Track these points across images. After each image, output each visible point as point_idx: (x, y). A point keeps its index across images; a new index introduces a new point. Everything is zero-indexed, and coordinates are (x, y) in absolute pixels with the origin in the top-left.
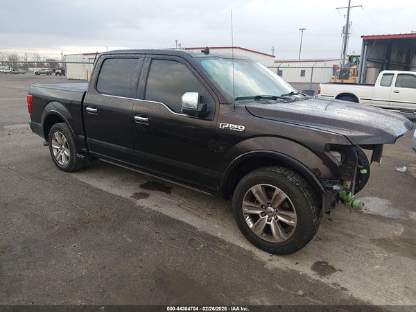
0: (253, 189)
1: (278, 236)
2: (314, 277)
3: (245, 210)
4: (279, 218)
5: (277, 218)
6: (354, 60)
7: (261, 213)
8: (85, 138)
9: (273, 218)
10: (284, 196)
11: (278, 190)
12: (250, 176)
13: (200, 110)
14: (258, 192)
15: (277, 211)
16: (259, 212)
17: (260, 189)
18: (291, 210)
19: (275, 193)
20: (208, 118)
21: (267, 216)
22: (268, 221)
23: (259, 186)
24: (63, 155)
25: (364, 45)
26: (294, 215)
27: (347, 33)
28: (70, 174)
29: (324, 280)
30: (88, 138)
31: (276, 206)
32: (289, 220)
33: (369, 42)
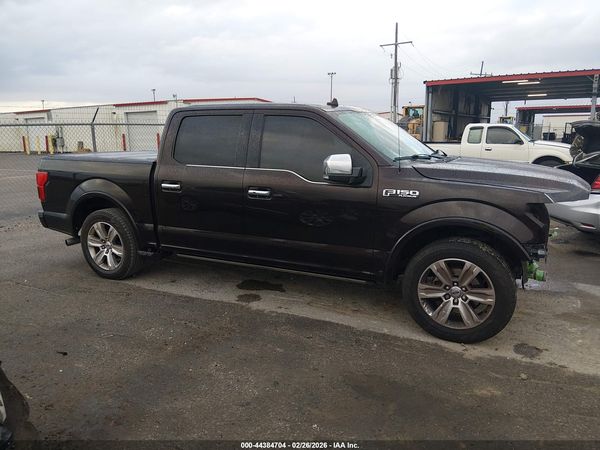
0: (434, 267)
1: (470, 320)
2: (524, 360)
3: (422, 294)
4: (470, 297)
5: (467, 298)
6: (411, 112)
7: (444, 296)
8: (155, 227)
9: (460, 299)
10: (477, 270)
11: (468, 264)
12: (427, 251)
13: (356, 174)
14: (440, 270)
15: (466, 290)
16: (441, 295)
17: (443, 265)
18: (486, 286)
19: (465, 268)
20: (363, 185)
21: (452, 299)
22: (454, 303)
23: (442, 262)
24: (110, 255)
25: (428, 93)
26: (492, 291)
27: (396, 78)
28: (123, 282)
29: (536, 361)
30: (160, 227)
31: (466, 283)
32: (485, 298)
33: (434, 88)
